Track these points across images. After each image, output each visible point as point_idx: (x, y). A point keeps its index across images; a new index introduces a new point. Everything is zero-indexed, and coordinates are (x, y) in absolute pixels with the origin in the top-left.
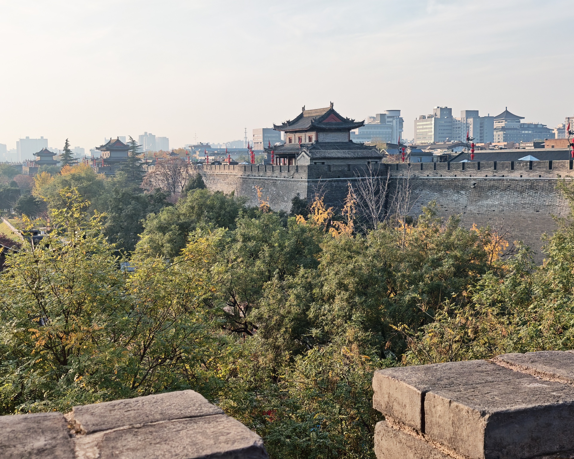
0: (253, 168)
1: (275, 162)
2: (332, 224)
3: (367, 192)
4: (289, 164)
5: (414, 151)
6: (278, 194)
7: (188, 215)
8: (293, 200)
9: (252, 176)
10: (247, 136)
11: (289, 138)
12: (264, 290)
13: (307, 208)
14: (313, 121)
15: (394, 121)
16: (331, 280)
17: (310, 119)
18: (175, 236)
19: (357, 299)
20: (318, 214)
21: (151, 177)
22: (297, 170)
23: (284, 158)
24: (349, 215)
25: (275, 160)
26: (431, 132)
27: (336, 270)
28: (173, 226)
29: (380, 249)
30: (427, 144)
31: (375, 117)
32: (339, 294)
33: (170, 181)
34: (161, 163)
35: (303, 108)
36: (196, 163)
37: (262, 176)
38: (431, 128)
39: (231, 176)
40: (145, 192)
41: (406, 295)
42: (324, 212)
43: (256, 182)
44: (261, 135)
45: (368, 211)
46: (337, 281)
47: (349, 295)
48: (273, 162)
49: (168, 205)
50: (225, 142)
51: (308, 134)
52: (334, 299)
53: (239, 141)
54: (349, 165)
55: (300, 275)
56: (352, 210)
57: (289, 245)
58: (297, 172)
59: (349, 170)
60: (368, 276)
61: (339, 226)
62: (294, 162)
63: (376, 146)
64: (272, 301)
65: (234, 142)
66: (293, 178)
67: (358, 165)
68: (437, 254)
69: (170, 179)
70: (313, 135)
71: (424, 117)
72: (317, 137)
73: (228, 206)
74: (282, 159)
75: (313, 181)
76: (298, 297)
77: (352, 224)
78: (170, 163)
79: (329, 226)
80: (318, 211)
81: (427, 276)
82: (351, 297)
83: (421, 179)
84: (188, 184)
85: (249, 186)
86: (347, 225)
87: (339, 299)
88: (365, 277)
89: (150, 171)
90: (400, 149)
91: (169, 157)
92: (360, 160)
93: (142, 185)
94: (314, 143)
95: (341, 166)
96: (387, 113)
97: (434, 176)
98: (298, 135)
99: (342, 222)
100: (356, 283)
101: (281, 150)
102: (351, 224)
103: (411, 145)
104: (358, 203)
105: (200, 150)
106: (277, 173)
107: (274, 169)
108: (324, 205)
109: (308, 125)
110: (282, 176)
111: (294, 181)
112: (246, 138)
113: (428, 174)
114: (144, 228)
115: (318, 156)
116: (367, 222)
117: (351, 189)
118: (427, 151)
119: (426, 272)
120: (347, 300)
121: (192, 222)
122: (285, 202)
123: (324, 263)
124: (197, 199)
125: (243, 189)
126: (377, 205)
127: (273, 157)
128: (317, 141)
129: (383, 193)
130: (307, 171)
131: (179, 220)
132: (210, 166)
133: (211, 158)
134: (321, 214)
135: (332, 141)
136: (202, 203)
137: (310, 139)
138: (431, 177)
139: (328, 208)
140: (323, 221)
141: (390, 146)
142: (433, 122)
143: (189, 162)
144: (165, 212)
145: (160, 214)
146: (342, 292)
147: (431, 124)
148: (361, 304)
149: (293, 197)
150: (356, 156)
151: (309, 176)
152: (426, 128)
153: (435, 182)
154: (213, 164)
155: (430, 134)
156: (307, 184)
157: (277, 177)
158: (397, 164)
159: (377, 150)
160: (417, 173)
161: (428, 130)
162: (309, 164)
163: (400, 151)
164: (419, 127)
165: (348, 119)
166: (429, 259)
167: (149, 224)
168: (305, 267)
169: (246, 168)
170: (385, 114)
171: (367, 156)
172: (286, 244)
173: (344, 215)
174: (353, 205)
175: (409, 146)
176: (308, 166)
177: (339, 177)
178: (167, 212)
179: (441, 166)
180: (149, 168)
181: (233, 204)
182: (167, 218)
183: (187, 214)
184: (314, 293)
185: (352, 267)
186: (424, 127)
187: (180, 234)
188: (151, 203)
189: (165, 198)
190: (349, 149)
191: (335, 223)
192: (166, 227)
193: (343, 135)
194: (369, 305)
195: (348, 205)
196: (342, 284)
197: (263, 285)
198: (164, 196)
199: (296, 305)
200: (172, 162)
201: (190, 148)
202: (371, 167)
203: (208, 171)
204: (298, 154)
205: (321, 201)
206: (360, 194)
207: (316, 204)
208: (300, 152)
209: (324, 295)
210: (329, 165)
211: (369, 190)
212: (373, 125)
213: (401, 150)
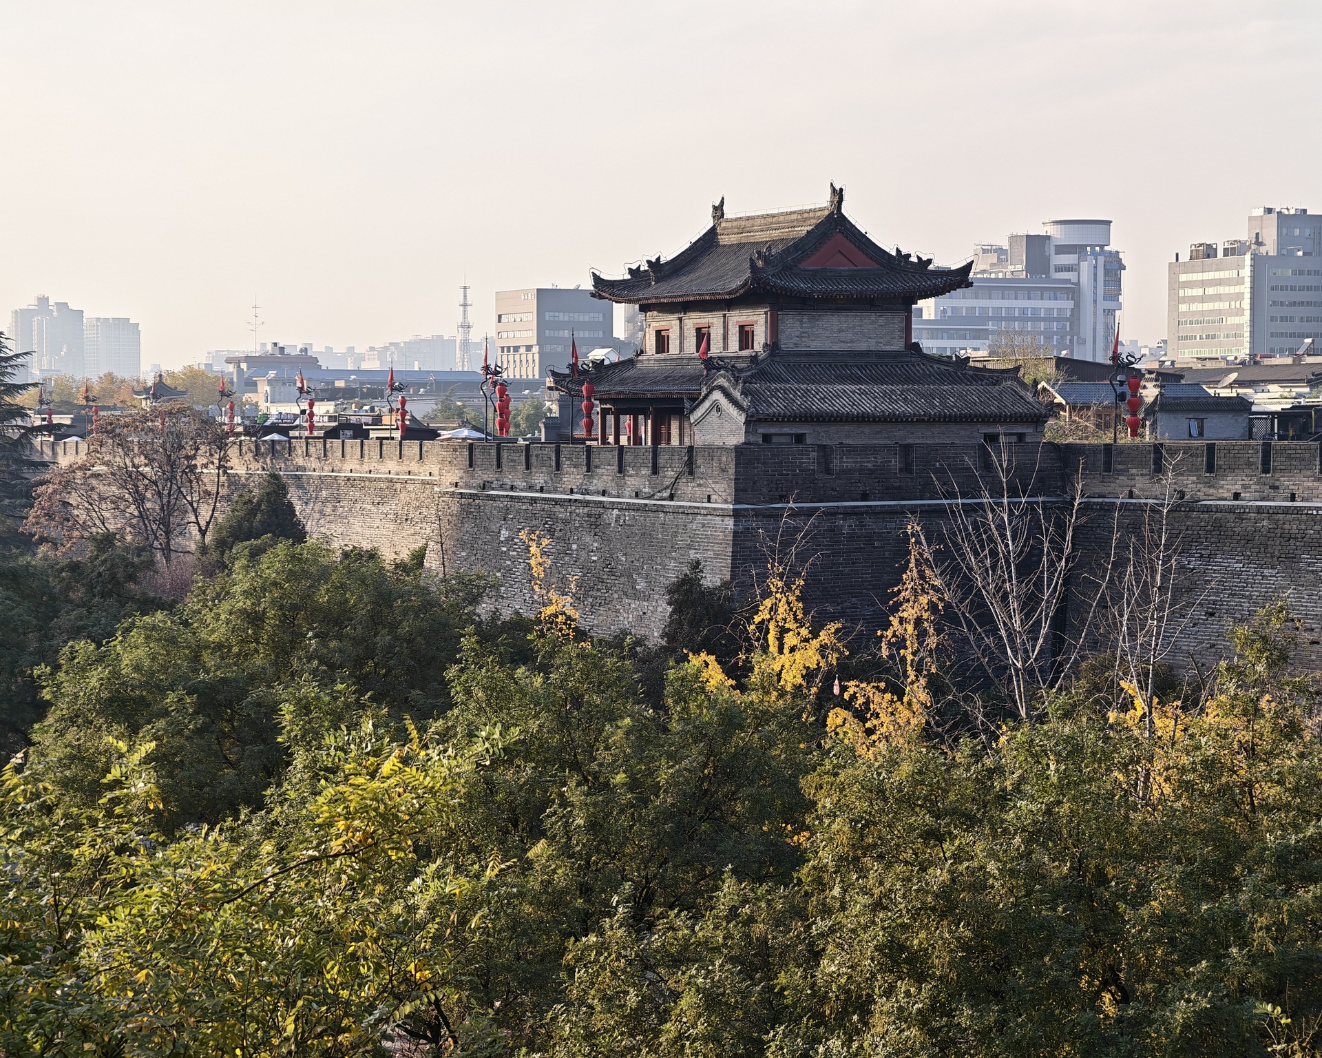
0: (504, 455)
1: (598, 431)
2: (836, 690)
3: (988, 563)
4: (656, 439)
5: (1173, 392)
6: (609, 564)
7: (235, 650)
8: (673, 590)
9: (501, 487)
10: (471, 319)
11: (658, 333)
12: (571, 971)
13: (735, 626)
14: (760, 264)
15: (1085, 267)
16: (853, 931)
17: (745, 256)
18: (179, 741)
19: (965, 1015)
20: (781, 651)
21: (67, 485)
22: (690, 467)
23: (635, 413)
24: (909, 658)
25: (597, 419)
26: (1239, 312)
27: (877, 891)
28: (171, 697)
29: (1059, 803)
30: (1223, 365)
31: (1006, 246)
32: (889, 992)
33: (148, 505)
34: (111, 431)
35: (718, 210)
36: (258, 428)
37: (542, 490)
38: (1239, 296)
39: (410, 487)
40: (42, 549)
41: (1173, 1000)
42: (806, 640)
43: (519, 511)
44: (531, 318)
45: (989, 641)
46: (881, 937)
47: (933, 998)
48: (589, 431)
49: (148, 605)
50: (379, 345)
51: (737, 318)
52: (865, 1012)
53: (439, 342)
54: (907, 449)
55: (722, 908)
56: (921, 635)
57: (673, 782)
58: (691, 473)
59: (907, 468)
60: (1012, 916)
61: (867, 703)
62: (675, 431)
63: (1017, 369)
64: (601, 1021)
65: (417, 345)
66: (671, 497)
67: (944, 446)
68: (1297, 828)
69: (148, 495)
70: (758, 320)
71: (1208, 252)
72: (774, 328)
73: (405, 612)
74: (626, 420)
75: (757, 514)
76: (712, 1001)
77: (923, 696)
78: (151, 430)
79: (825, 701)
80: (780, 640)
81: (1262, 921)
82: (937, 1008)
83: (1208, 509)
84: (228, 520)
85: (487, 530)
86: (900, 699)
87: (888, 1014)
88: (999, 925)
89: (64, 461)
90: (1122, 383)
91: (146, 405)
92: (954, 427)
93: (32, 521)
94: (762, 355)
95: (875, 449)
96: (1051, 230)
97: (1263, 499)
98: (693, 320)
99: (882, 685)
100: (964, 947)
101: (623, 382)
102: (918, 693)
103: (1155, 366)
104: (948, 606)
105: (272, 374)
106: (605, 476)
107: (595, 461)
108: (805, 613)
109: (735, 281)
110: (628, 491)
111: (676, 511)
112: (467, 327)
113: (1237, 488)
114: (48, 704)
115: (778, 407)
116: (987, 684)
117: (920, 549)
118: (1225, 393)
119: (1255, 906)
120: (923, 1020)
121: (252, 679)
122: (637, 596)
123: (827, 857)
124: (275, 584)
125: (461, 543)
126: (1028, 616)
127: (590, 408)
128: (773, 346)
129: (1052, 564)
130: (732, 471)
131: (195, 671)
132: (320, 445)
133: (323, 409)
134: (792, 650)
135: (836, 347)
136: (296, 600)
137: (746, 337)
138: (1250, 501)
139: (822, 627)
140: (799, 681)
141: (1072, 369)
142: (1246, 272)
143: (232, 427)
144: (136, 636)
145: (117, 644)
146: (902, 986)
147: (1239, 281)
148: (984, 1036)
149: (672, 578)
150: (937, 407)
151: (741, 492)
152: (1218, 298)
153: (1265, 523)
154: (332, 434)
155: (1232, 320)
156: (730, 522)
157: (604, 493)
158: (1108, 447)
159: (1023, 384)
160: (1190, 484)
161: (1224, 305)
162: (742, 440)
163: (1119, 390)
164: (1190, 292)
165: (903, 258)
166: (1264, 849)
167: (68, 688)
168: (738, 874)
169: (477, 452)
170: (1048, 237)
171: (980, 409)
172: (663, 778)
173: (891, 657)
174: (925, 616)
175: (1150, 372)
176: (737, 448)
177: (865, 497)
178: (148, 638)
179: (1290, 458)
180: (60, 451)
181: (429, 604)
182: (147, 662)
183: (230, 648)
184: (783, 989)
185: (945, 876)
186: (1211, 291)
187: (198, 732)
188: (72, 595)
189: (131, 578)
190: (909, 380)
191: (851, 690)
192: (142, 698)
193: (881, 320)
194: (1018, 1042)
195: (905, 615)
196: (902, 948)
197: (563, 951)
198: (130, 570)
199: (706, 1039)
200: (158, 423)
201: (231, 368)
202: (1004, 456)
203: (313, 463)
204: (696, 401)
205: (792, 598)
206: (956, 570)
207: (774, 609)
208: (704, 391)
209: (824, 999)
210: (823, 449)
211: (994, 553)
212: (997, 280)
213: (1126, 388)
